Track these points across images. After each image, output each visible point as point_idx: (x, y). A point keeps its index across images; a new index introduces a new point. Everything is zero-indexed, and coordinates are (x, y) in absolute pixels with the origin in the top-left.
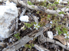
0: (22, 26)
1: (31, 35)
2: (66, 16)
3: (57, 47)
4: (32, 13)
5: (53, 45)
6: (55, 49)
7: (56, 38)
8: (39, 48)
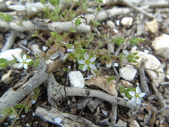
0: (6, 73)
1: (21, 85)
2: (109, 29)
3: (99, 105)
4: (29, 41)
5: (87, 101)
6: (92, 110)
7: (92, 84)
8: (49, 114)
